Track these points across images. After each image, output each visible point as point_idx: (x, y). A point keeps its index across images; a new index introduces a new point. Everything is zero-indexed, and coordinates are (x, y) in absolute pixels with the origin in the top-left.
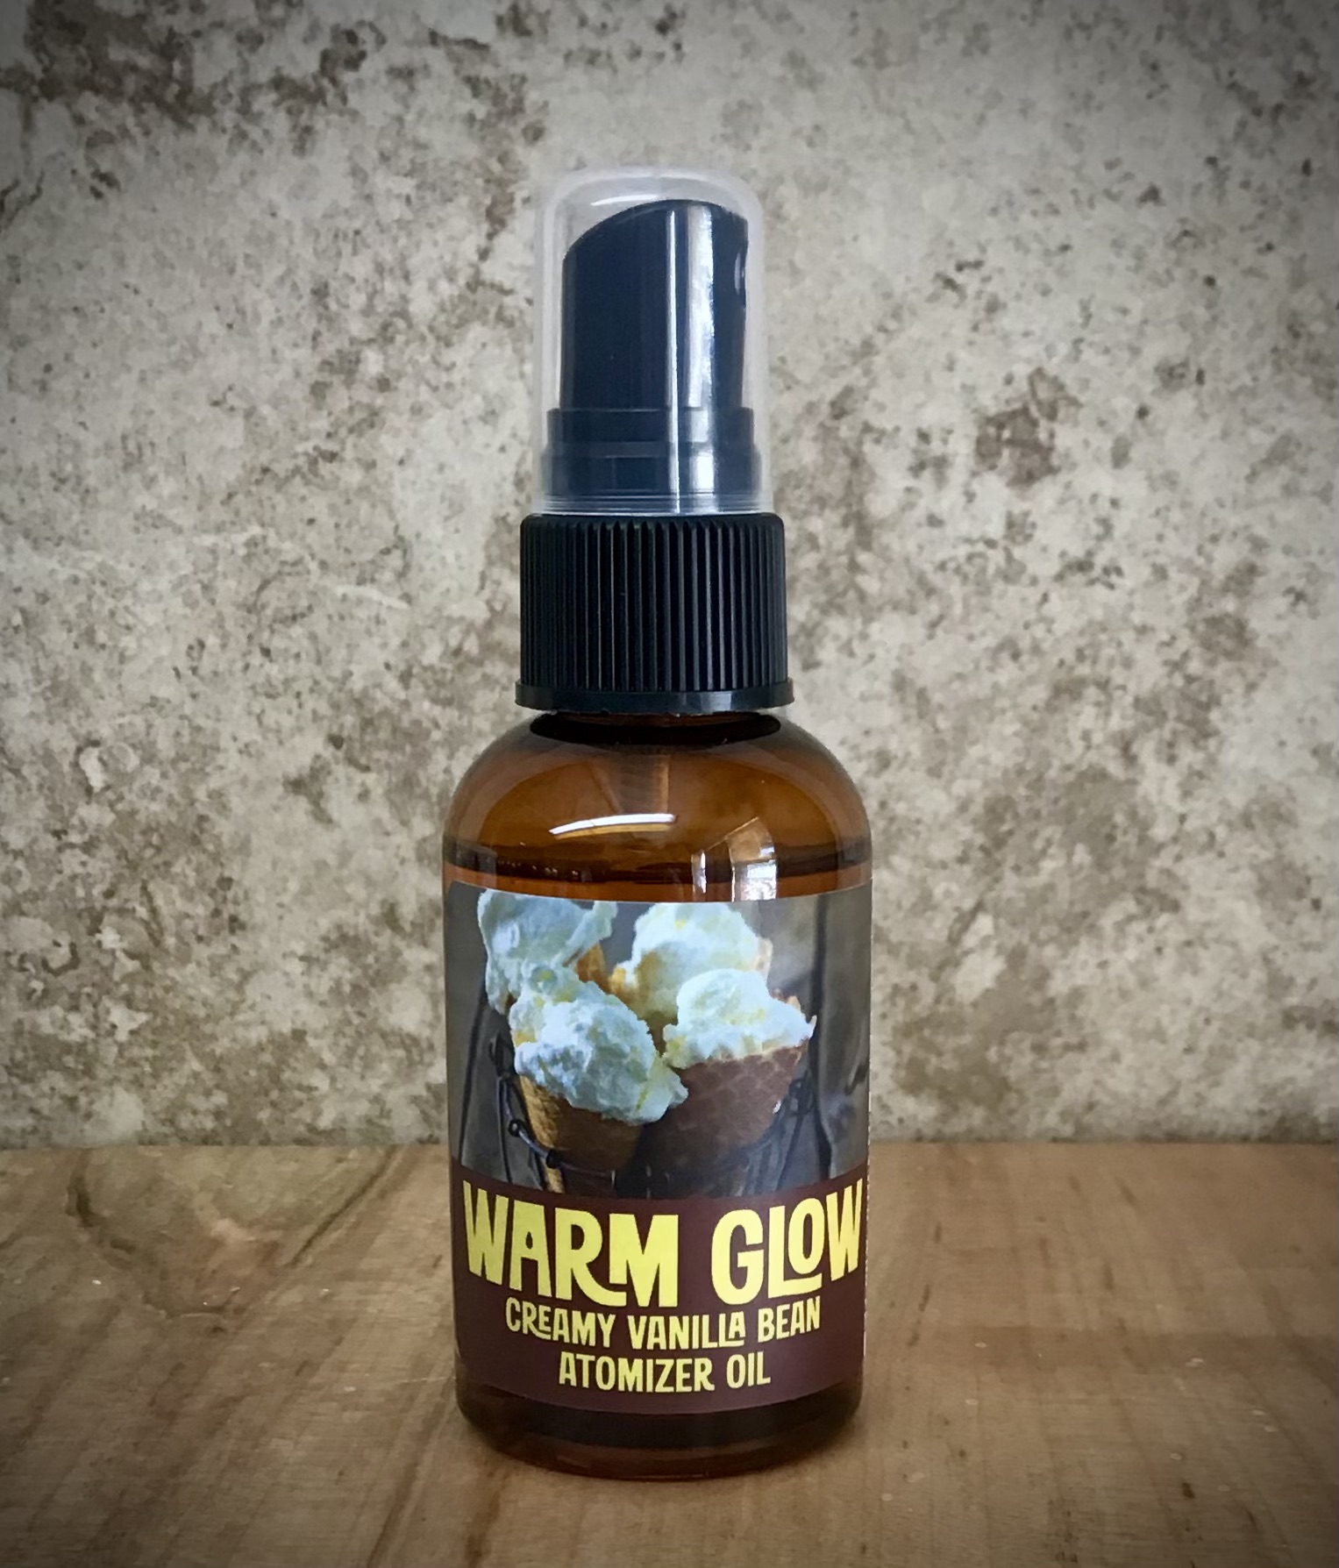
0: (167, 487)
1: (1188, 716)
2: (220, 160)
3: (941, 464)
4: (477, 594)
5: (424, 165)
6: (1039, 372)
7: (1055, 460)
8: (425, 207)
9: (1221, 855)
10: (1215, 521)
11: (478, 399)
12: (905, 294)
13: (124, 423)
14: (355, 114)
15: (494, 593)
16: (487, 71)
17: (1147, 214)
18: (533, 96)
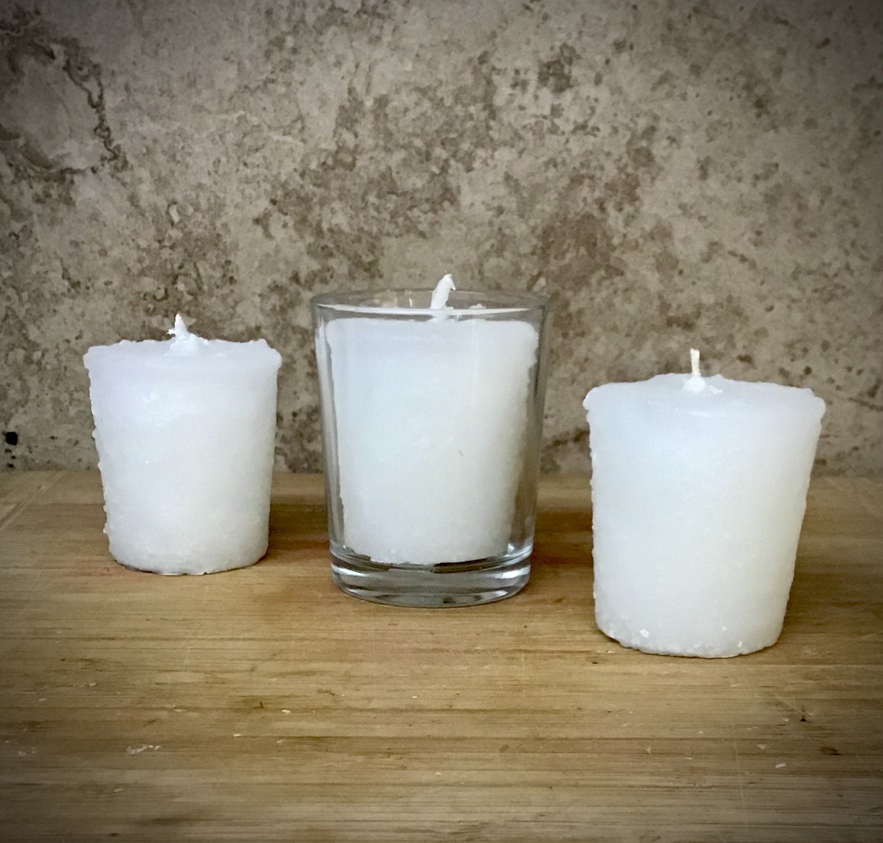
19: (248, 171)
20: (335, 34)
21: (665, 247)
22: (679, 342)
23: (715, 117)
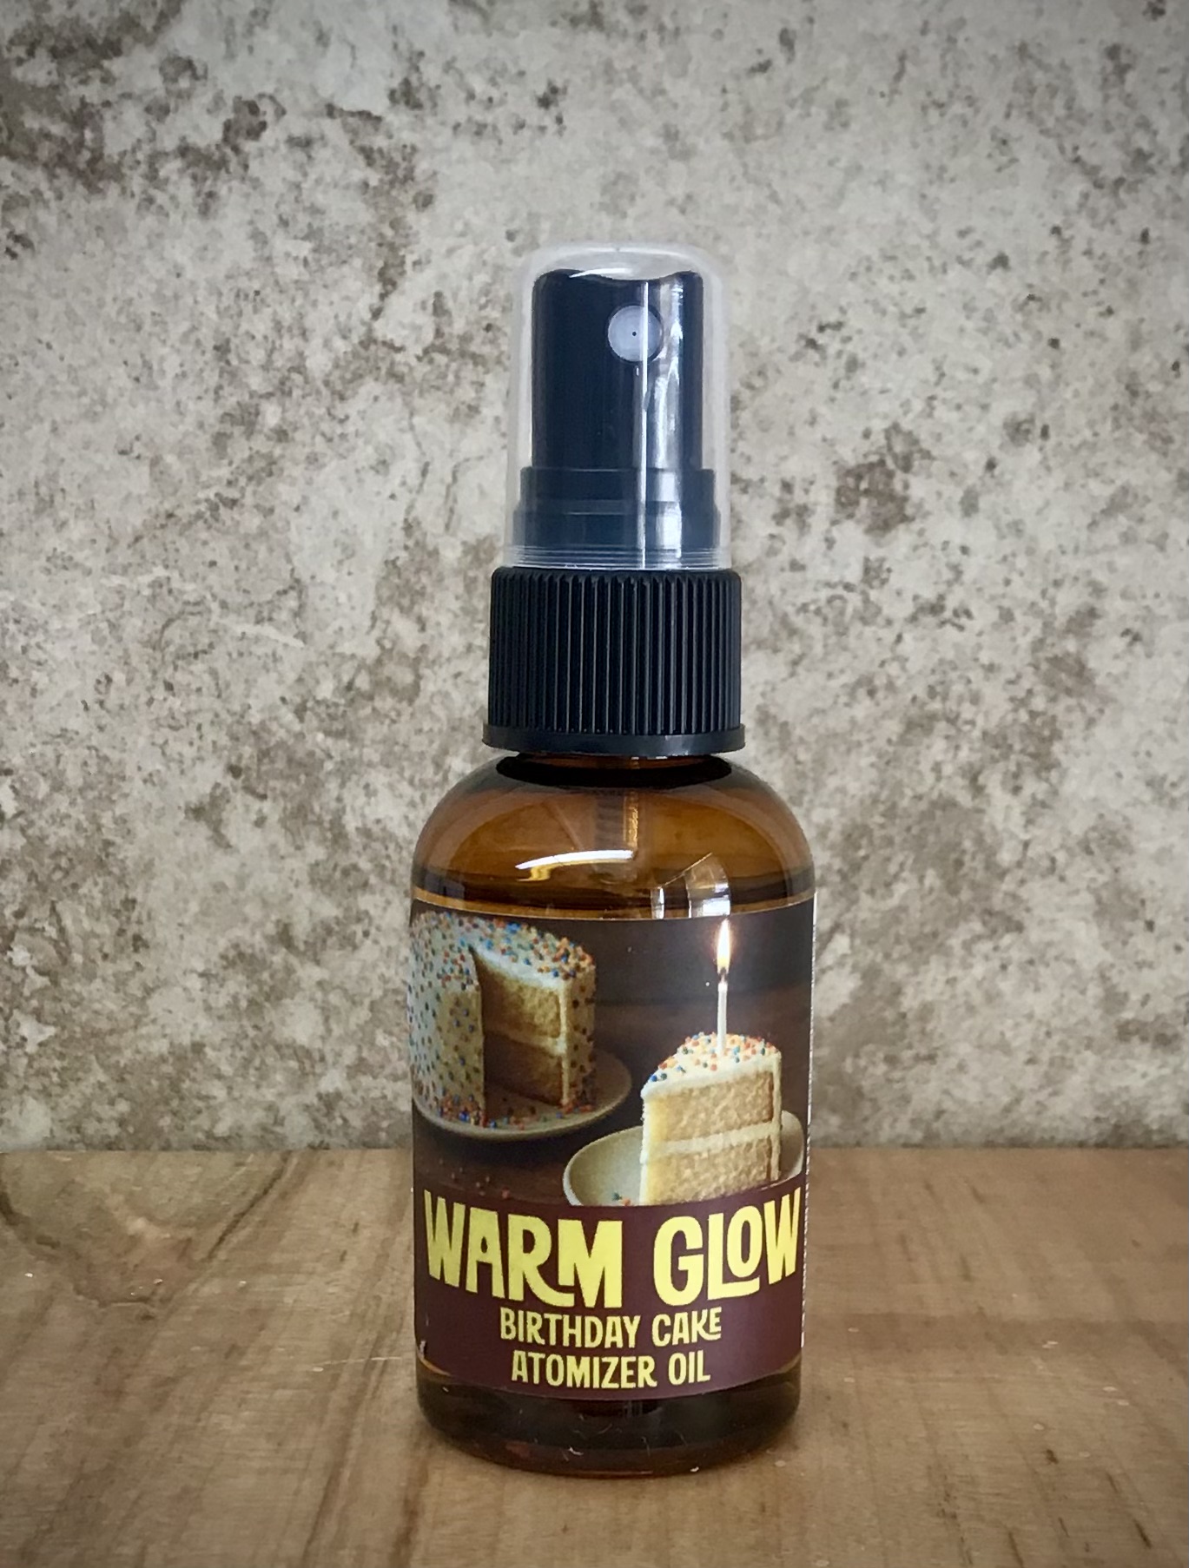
0: (78, 530)
1: (1032, 749)
2: (128, 224)
3: (803, 512)
4: (368, 633)
5: (321, 230)
6: (896, 427)
7: (909, 511)
8: (322, 269)
9: (1062, 879)
10: (1057, 568)
11: (370, 450)
12: (771, 353)
13: (37, 470)
14: (256, 183)
15: (385, 631)
16: (379, 142)
17: (995, 280)
18: (423, 166)
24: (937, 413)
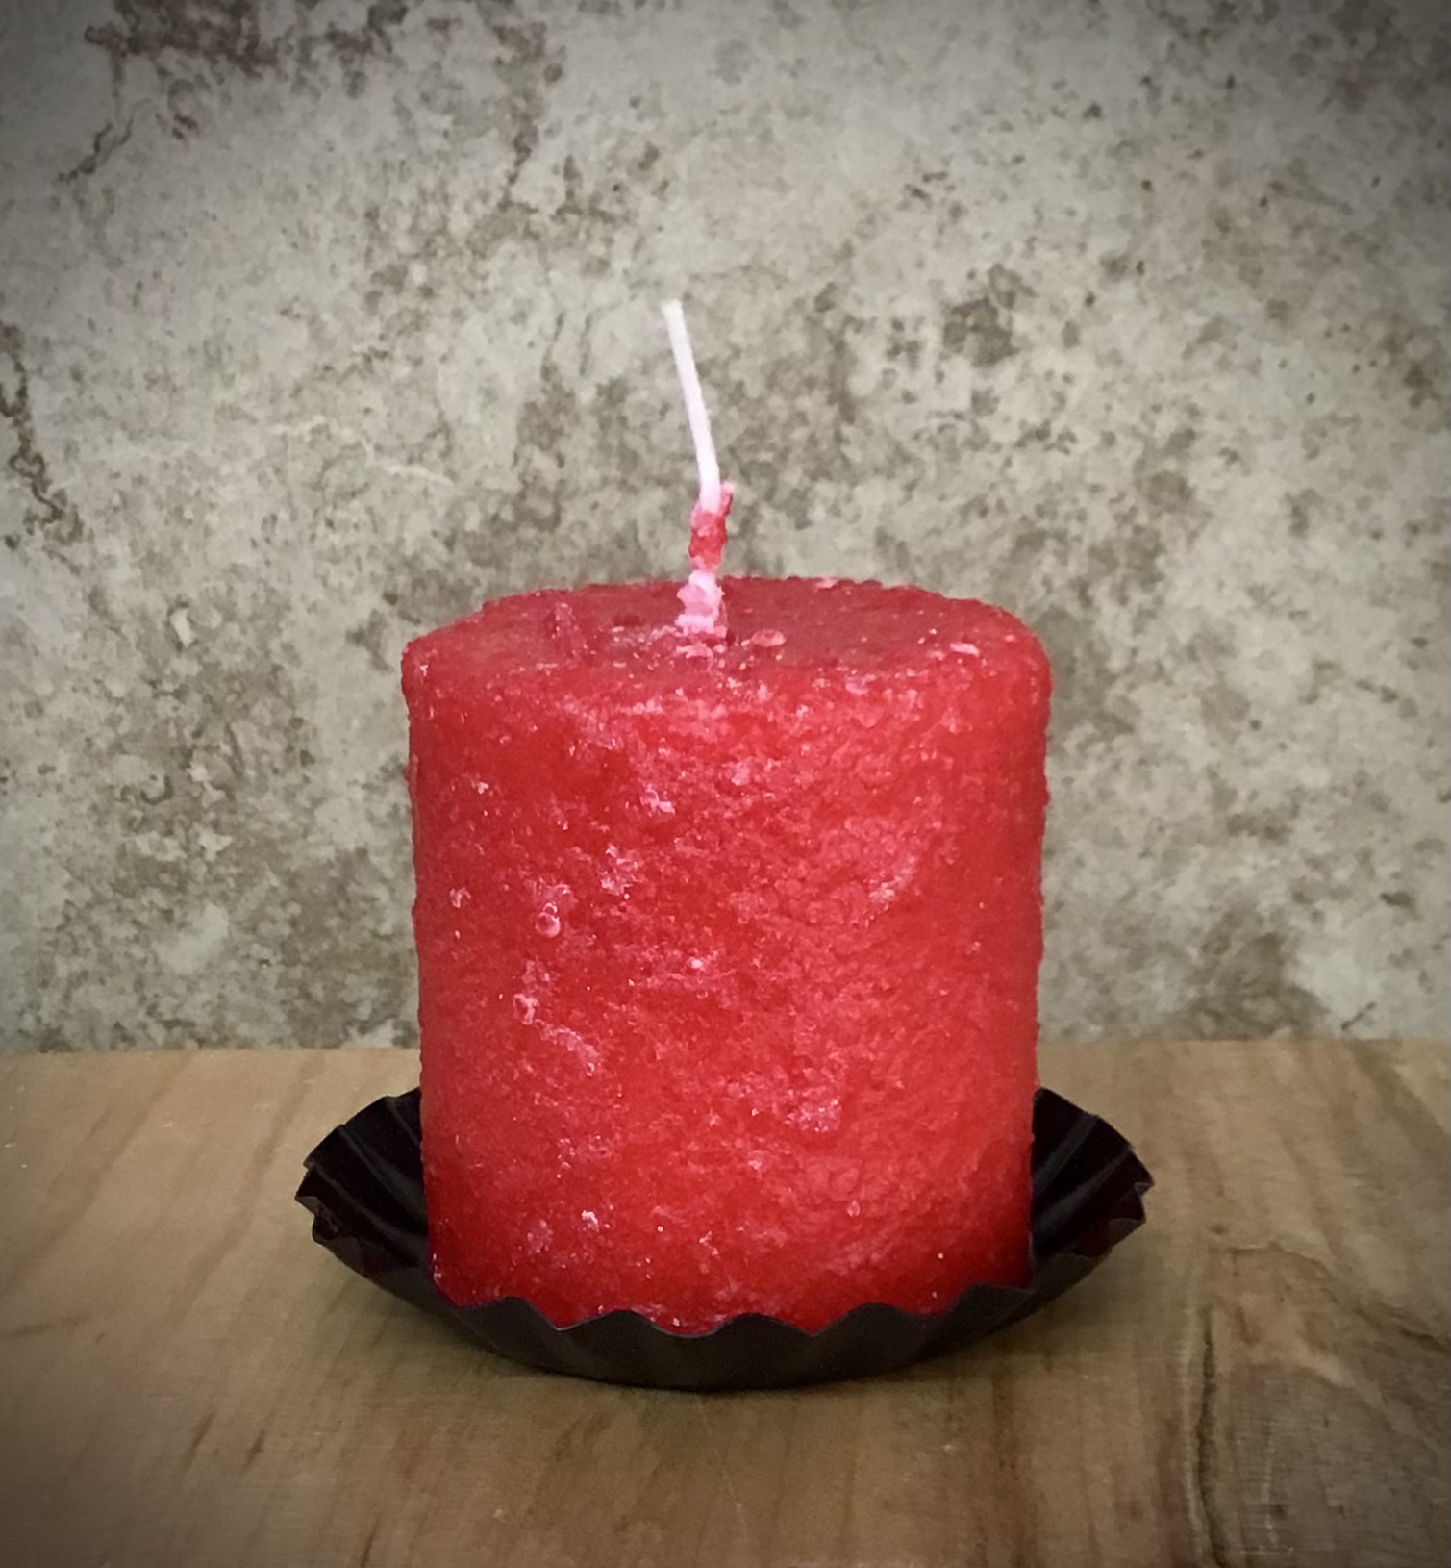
0: (244, 384)
1: (1136, 563)
2: (284, 104)
3: (913, 349)
4: (511, 469)
5: (459, 103)
6: (998, 268)
7: (1014, 343)
8: (461, 140)
9: (1169, 683)
10: (1156, 394)
11: (509, 303)
12: (878, 203)
13: (205, 331)
14: (400, 63)
15: (527, 467)
16: (511, 21)
17: (1090, 129)
18: (552, 43)
19: (336, 538)
20: (514, 257)
21: (1221, 675)
22: (1255, 867)
23: (1323, 408)
24: (1037, 253)
